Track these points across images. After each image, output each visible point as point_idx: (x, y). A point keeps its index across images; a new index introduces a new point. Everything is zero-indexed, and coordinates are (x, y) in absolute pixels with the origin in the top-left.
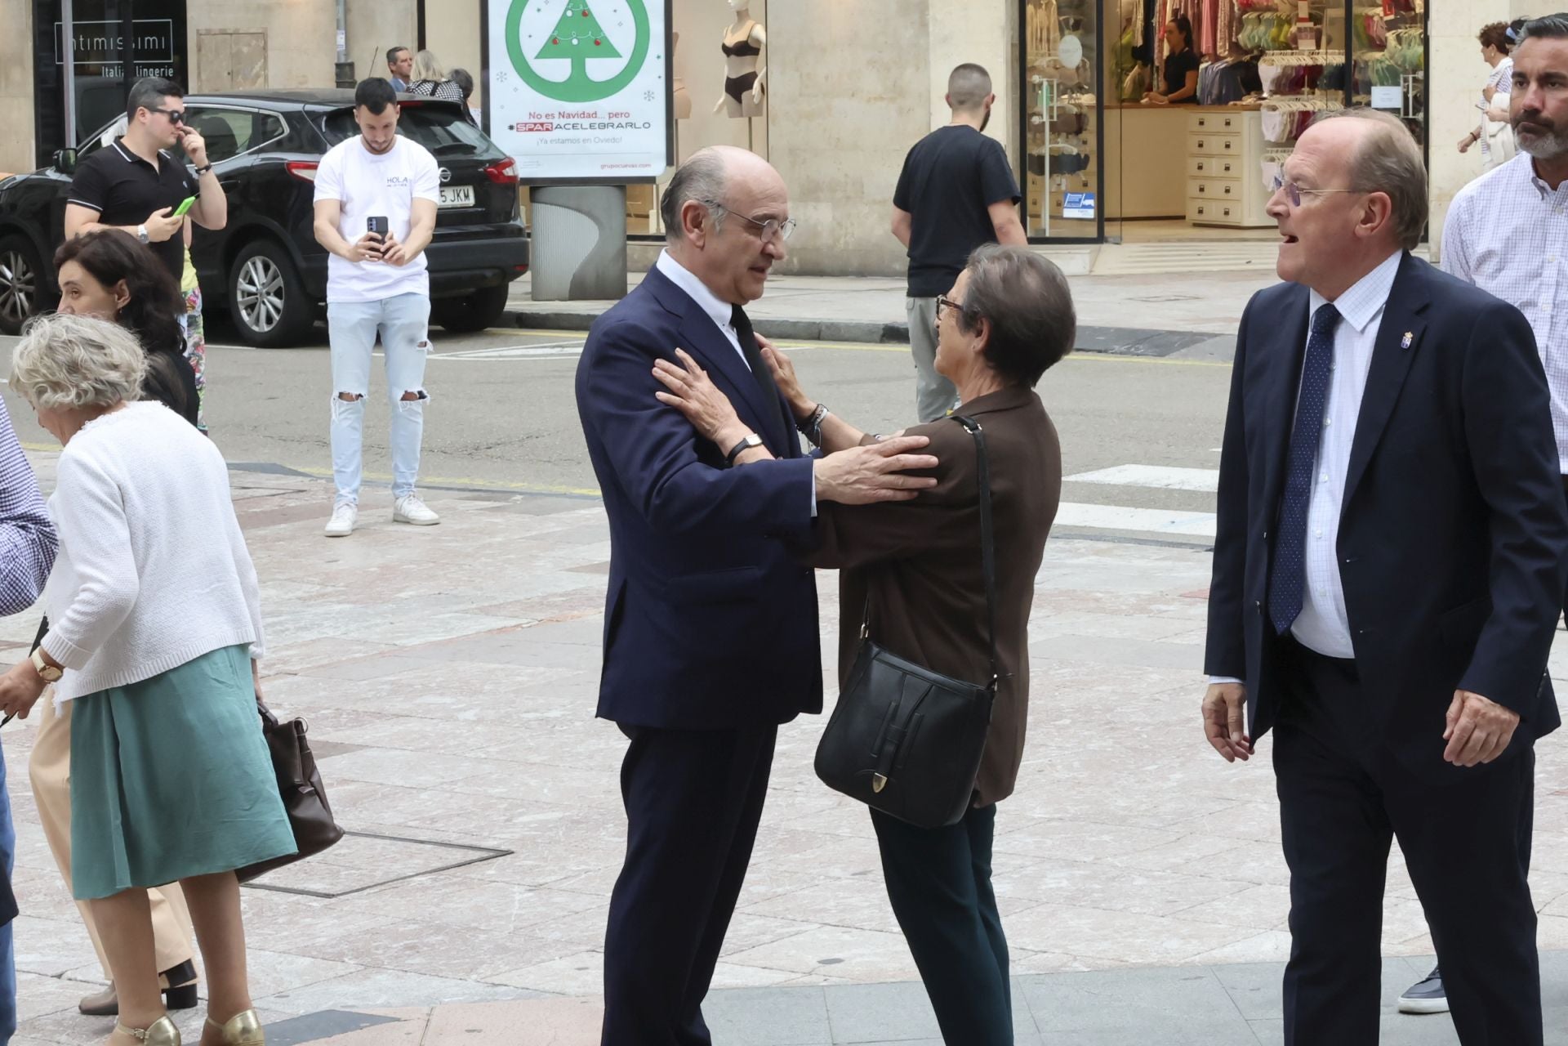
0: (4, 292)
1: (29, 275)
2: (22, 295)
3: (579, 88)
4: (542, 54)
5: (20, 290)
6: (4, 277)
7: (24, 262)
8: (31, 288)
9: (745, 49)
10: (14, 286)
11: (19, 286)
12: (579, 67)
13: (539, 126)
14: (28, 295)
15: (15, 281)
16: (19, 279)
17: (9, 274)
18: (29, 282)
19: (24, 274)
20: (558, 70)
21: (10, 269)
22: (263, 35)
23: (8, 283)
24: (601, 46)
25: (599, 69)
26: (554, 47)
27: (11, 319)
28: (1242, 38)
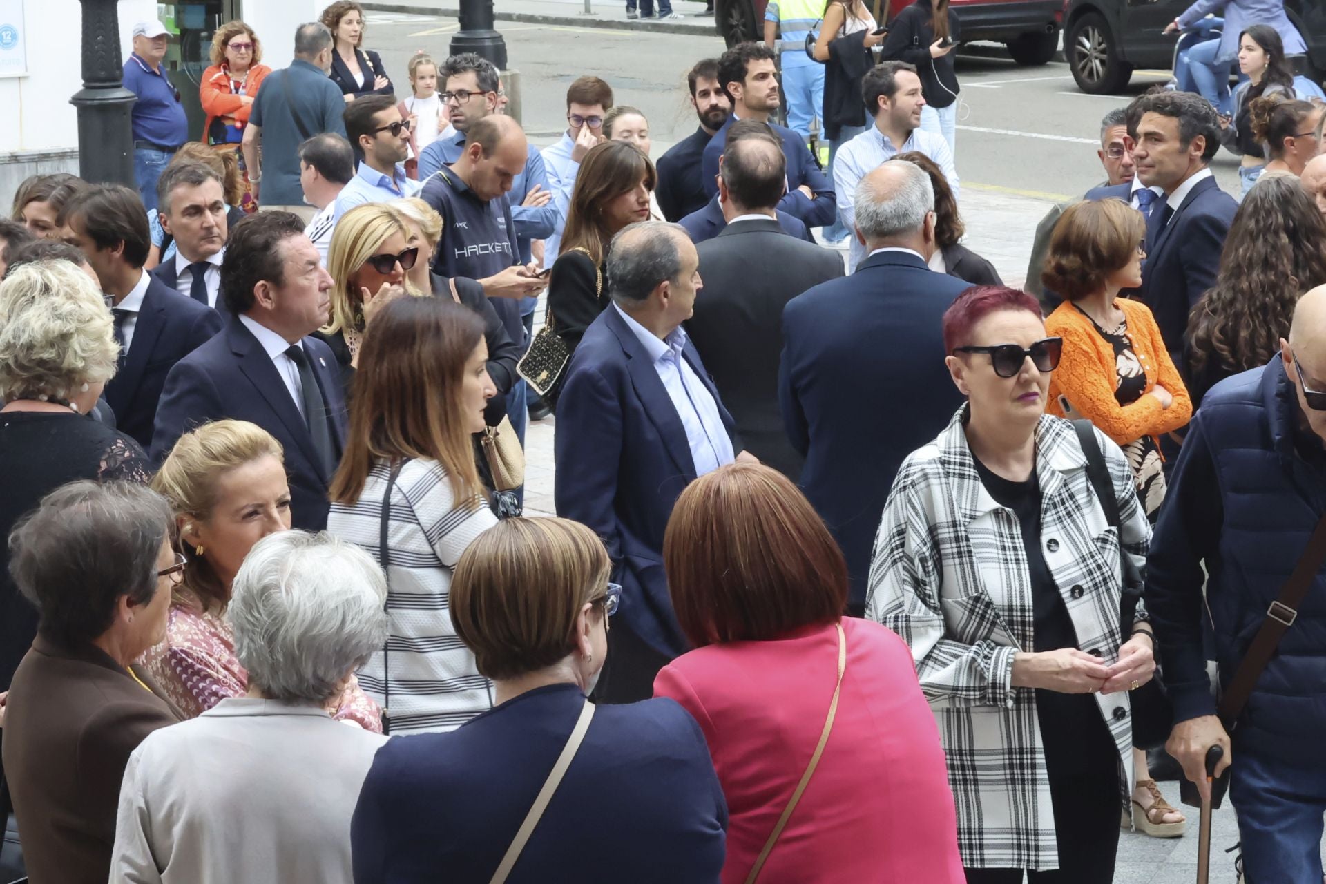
0: (1084, 59)
1: (1103, 46)
2: (1098, 62)
5: (1096, 58)
6: (1084, 47)
7: (1100, 35)
8: (1104, 56)
10: (1091, 55)
11: (1095, 54)
14: (1102, 62)
15: (1092, 51)
16: (1095, 49)
17: (1088, 44)
18: (1103, 52)
19: (1100, 44)
21: (1088, 39)
23: (1087, 52)
27: (1089, 81)
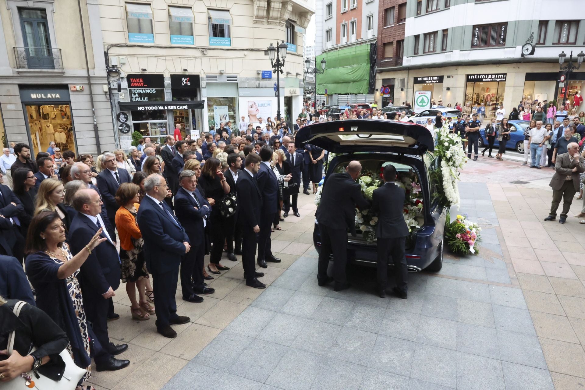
3: (422, 106)
4: (420, 103)
9: (440, 101)
12: (422, 104)
13: (418, 109)
20: (421, 104)
22: (400, 99)
24: (425, 102)
25: (424, 104)
26: (420, 102)
28: (492, 99)
